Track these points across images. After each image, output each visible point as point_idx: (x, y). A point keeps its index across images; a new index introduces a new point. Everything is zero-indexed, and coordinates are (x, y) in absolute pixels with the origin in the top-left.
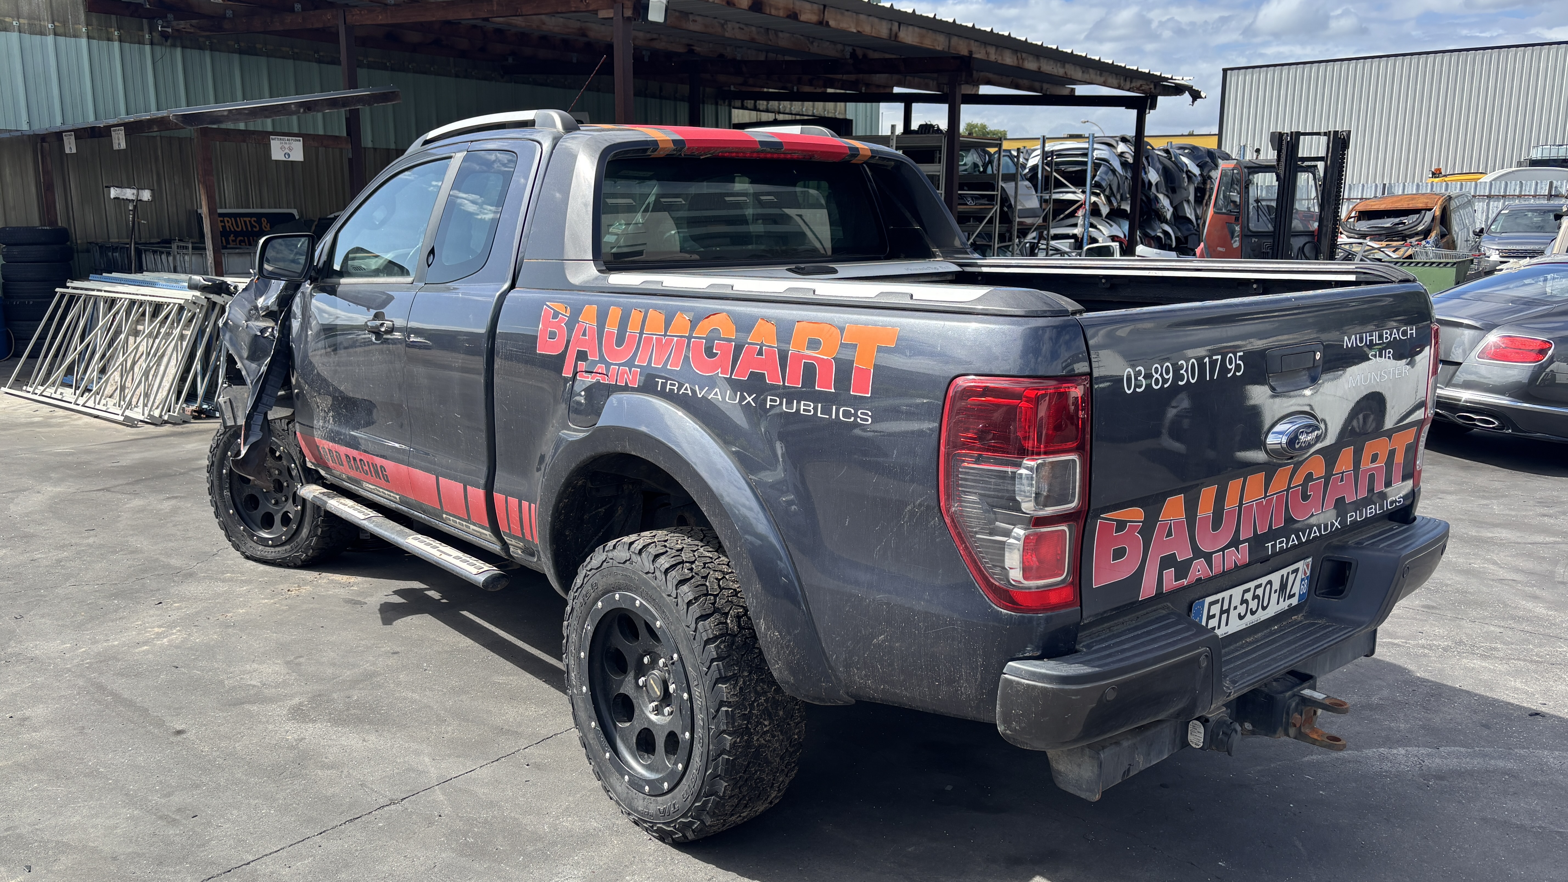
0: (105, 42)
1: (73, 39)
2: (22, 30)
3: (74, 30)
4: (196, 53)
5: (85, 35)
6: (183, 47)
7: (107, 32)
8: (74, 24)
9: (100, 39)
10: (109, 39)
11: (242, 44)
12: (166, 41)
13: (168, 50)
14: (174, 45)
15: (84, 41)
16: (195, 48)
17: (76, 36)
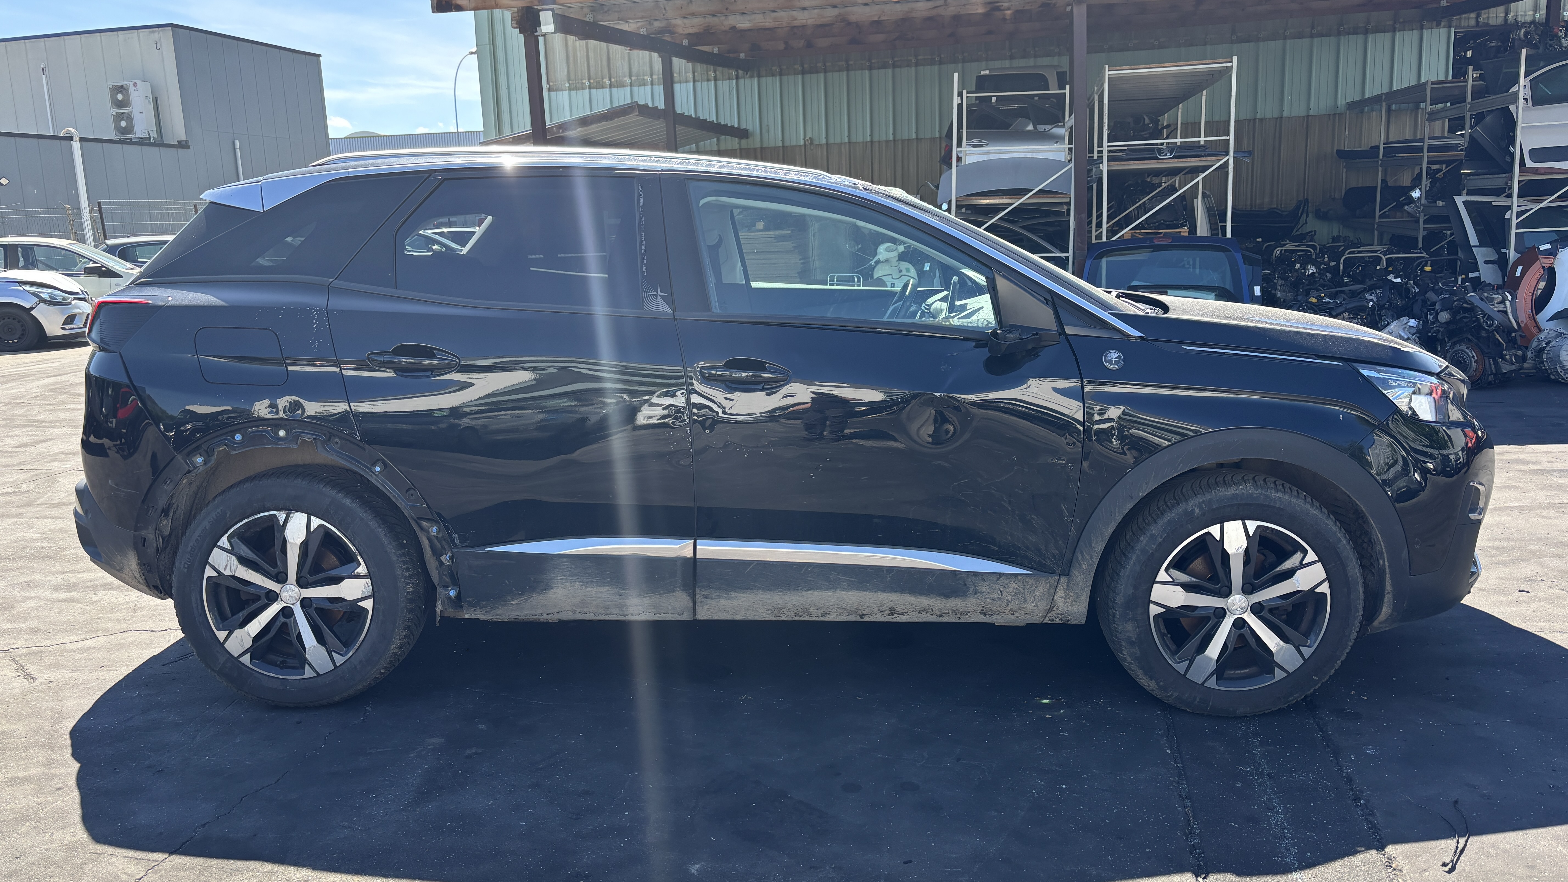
0: (706, 83)
1: (685, 84)
2: (654, 83)
3: (686, 78)
4: (770, 79)
5: (692, 80)
6: (759, 76)
7: (707, 74)
8: (686, 73)
9: (702, 81)
10: (708, 80)
11: (806, 66)
12: (747, 74)
13: (749, 80)
14: (752, 77)
15: (691, 84)
16: (769, 76)
17: (687, 82)
